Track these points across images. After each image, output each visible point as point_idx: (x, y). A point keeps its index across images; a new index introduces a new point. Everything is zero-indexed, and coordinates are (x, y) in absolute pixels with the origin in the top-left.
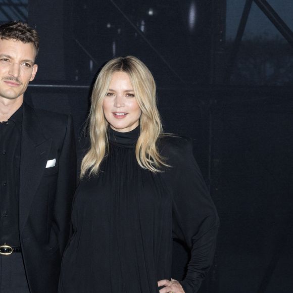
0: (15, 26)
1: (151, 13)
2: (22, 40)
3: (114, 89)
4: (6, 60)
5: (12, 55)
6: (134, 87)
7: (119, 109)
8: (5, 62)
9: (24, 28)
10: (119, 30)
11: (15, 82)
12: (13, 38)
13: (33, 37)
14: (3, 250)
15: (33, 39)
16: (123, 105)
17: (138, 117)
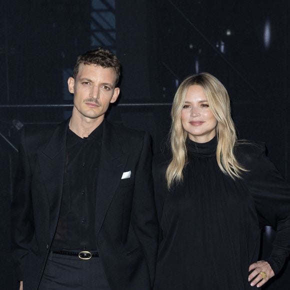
0: (96, 53)
1: (229, 33)
2: (103, 65)
3: (190, 101)
4: (87, 83)
5: (93, 79)
6: (208, 98)
7: (195, 118)
8: (86, 85)
9: (105, 54)
10: (200, 51)
11: (94, 103)
12: (94, 63)
13: (113, 62)
14: (83, 255)
15: (113, 65)
16: (199, 115)
17: (214, 126)
